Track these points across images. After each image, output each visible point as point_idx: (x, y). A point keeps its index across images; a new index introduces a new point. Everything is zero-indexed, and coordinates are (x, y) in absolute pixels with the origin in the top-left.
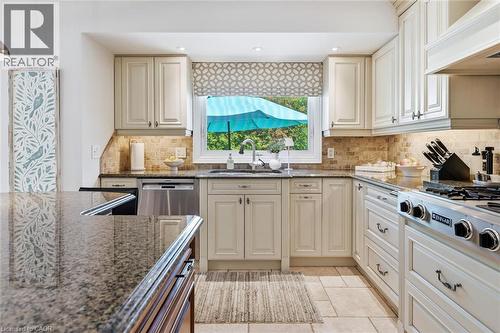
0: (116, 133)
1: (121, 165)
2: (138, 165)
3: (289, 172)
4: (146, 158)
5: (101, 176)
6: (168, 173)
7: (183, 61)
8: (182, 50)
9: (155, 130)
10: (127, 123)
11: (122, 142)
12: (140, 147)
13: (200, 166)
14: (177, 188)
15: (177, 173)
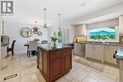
0: (75, 36)
1: (76, 41)
2: (78, 41)
3: (108, 44)
4: (80, 40)
5: (73, 42)
6: (83, 42)
7: (84, 25)
8: (84, 23)
9: (80, 36)
10: (77, 35)
11: (76, 38)
12: (79, 38)
13: (88, 42)
14: (82, 45)
15: (84, 42)
